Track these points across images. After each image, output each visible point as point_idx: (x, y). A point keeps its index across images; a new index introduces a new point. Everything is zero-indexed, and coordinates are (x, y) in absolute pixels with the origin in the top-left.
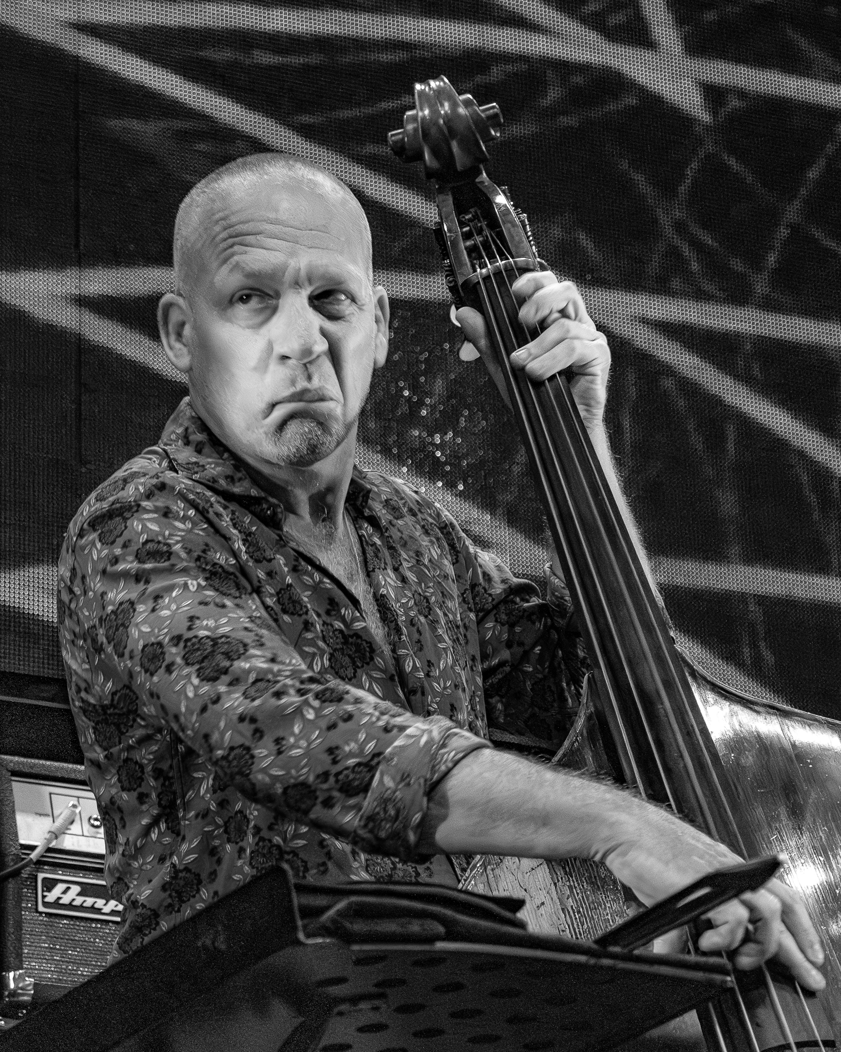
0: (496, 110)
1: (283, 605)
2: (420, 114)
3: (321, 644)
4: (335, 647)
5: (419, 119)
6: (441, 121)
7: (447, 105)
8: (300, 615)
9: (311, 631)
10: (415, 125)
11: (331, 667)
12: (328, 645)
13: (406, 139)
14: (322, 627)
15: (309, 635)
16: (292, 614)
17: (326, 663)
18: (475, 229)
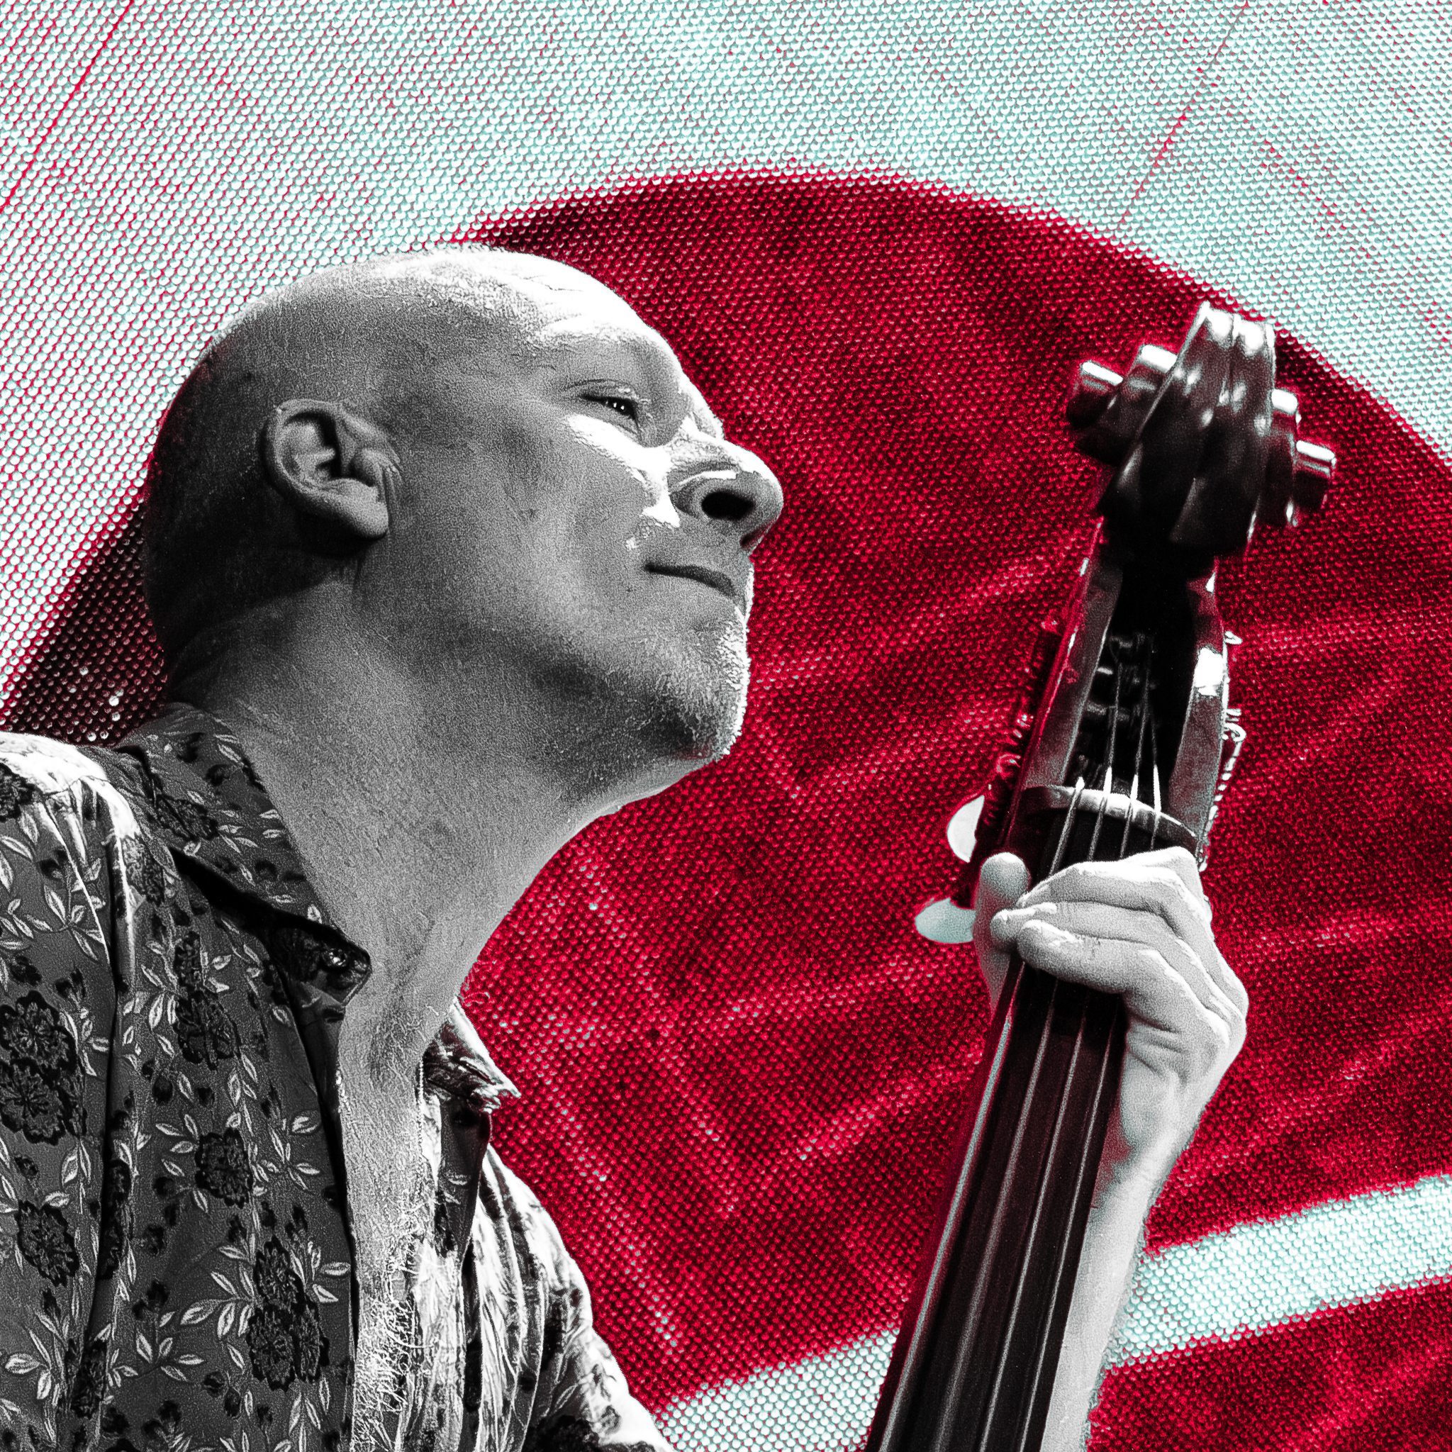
0: (1326, 470)
1: (203, 1167)
2: (1179, 373)
3: (247, 1281)
4: (276, 1302)
5: (1167, 383)
6: (1207, 417)
7: (1240, 392)
8: (229, 1202)
9: (239, 1247)
10: (1151, 388)
11: (248, 1336)
12: (260, 1290)
13: (1112, 403)
14: (262, 1249)
15: (232, 1253)
16: (216, 1193)
17: (244, 1326)
18: (1123, 682)
